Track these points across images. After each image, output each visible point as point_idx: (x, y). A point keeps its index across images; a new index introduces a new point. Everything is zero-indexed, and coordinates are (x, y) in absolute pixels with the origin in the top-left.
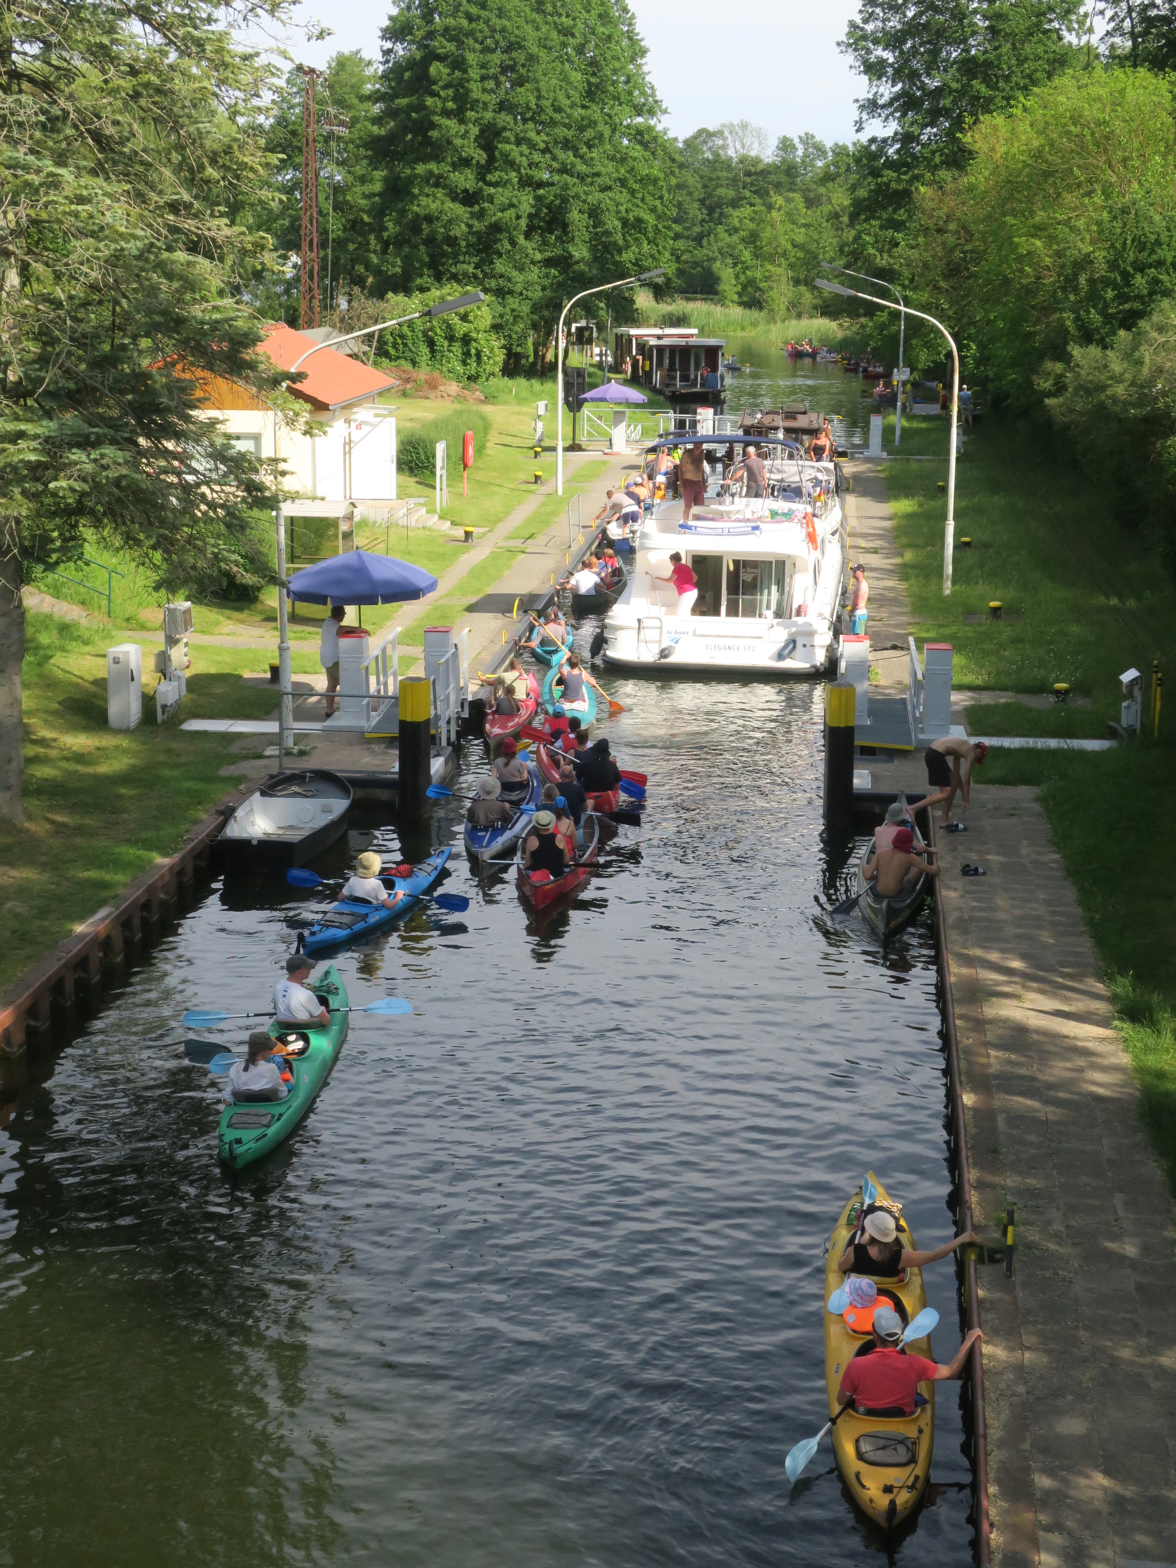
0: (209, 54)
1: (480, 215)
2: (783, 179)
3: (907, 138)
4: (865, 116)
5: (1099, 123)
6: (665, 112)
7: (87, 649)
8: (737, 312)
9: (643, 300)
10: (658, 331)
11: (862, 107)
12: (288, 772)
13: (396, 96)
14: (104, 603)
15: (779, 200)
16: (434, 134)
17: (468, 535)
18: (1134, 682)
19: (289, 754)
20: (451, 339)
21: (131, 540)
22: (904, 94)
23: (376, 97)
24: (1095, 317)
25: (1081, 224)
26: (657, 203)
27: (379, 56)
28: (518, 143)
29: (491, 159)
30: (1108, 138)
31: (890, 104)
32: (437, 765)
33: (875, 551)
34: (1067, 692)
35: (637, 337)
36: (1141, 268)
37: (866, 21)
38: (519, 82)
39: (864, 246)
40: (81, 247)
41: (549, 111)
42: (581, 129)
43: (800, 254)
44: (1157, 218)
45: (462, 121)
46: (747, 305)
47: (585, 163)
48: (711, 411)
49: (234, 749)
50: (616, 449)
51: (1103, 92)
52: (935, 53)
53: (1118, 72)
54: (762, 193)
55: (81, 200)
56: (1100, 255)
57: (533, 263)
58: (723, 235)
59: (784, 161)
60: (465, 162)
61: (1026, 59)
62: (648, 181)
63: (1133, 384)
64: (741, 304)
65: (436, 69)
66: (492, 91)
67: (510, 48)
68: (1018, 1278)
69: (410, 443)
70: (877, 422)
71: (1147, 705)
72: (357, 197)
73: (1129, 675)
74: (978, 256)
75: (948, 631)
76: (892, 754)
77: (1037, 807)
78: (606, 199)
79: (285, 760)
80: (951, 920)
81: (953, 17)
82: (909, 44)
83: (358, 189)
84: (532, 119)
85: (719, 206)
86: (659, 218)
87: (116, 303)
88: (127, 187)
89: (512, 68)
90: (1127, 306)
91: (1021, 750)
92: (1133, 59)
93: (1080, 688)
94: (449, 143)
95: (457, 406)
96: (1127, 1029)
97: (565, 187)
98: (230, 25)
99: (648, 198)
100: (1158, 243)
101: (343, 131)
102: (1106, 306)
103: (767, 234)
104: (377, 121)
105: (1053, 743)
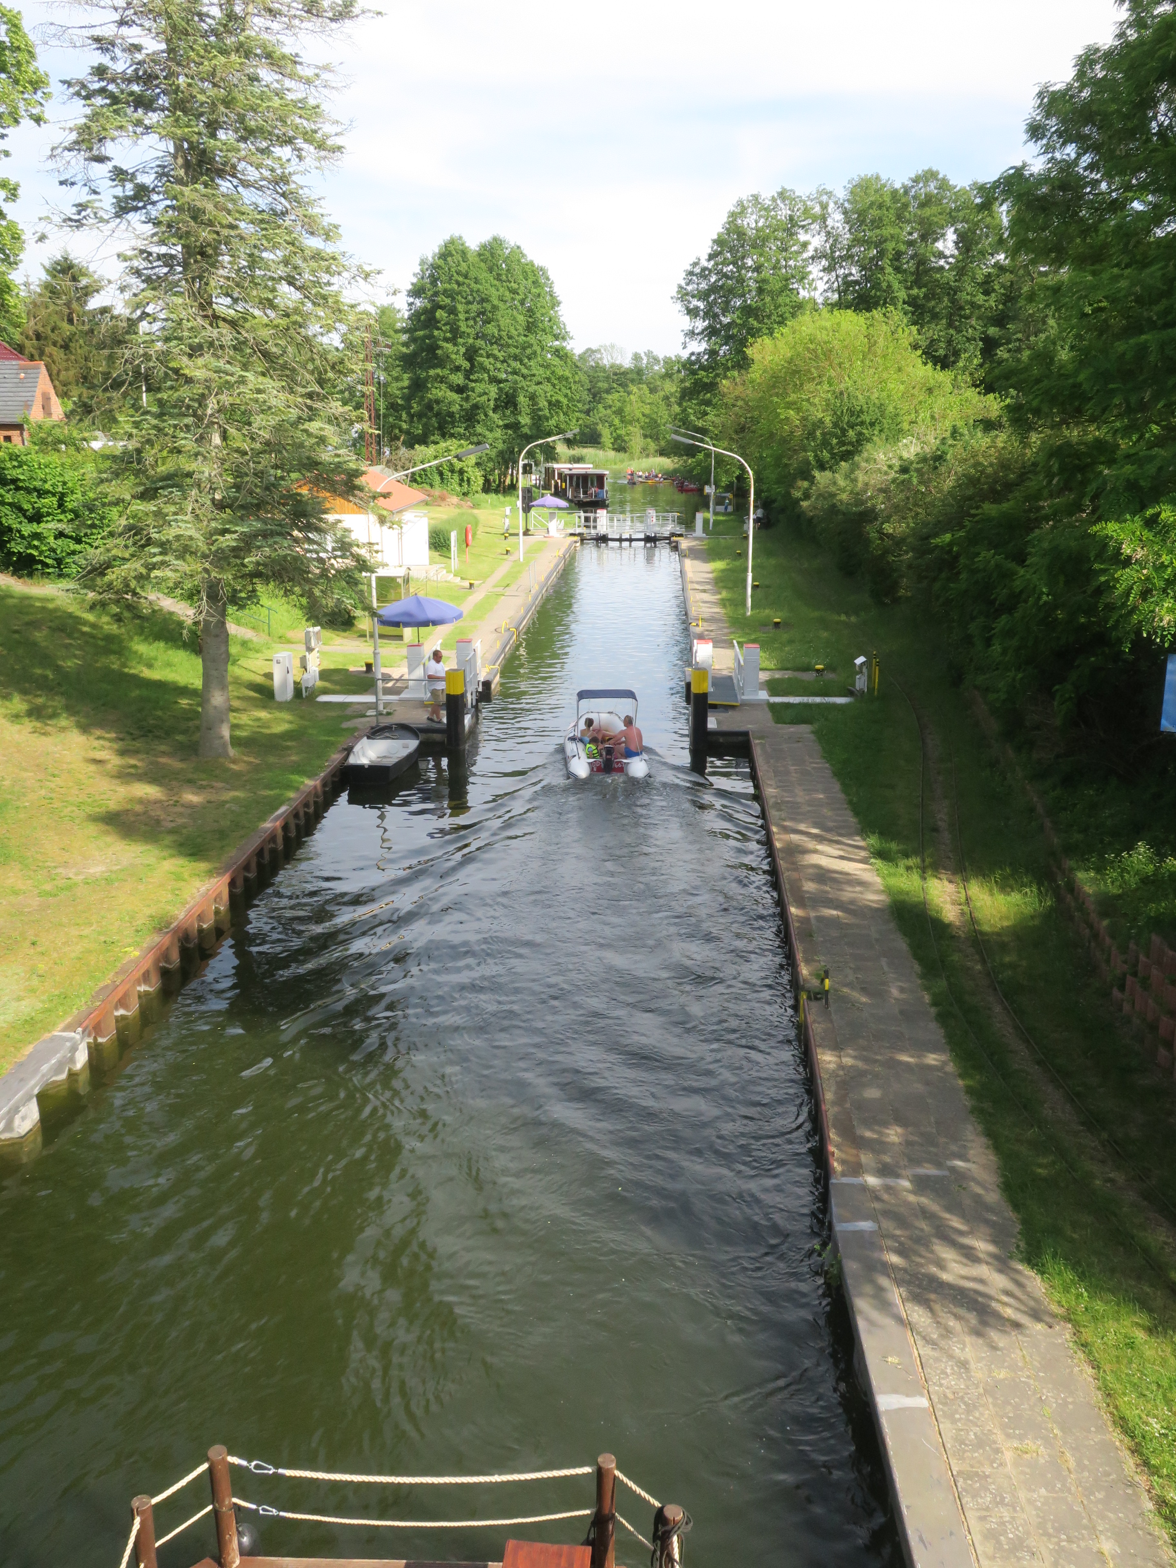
0: (330, 304)
1: (467, 399)
2: (635, 376)
3: (712, 353)
4: (687, 340)
5: (825, 343)
6: (572, 338)
7: (258, 655)
8: (612, 454)
9: (561, 449)
10: (570, 466)
11: (686, 335)
12: (382, 725)
13: (416, 330)
14: (266, 628)
15: (635, 389)
16: (439, 352)
17: (471, 585)
18: (863, 664)
19: (381, 714)
20: (452, 471)
21: (287, 593)
22: (710, 326)
23: (404, 331)
24: (826, 454)
25: (817, 401)
26: (568, 391)
27: (406, 307)
28: (488, 357)
29: (473, 366)
30: (830, 351)
31: (702, 332)
32: (467, 720)
33: (704, 591)
34: (823, 670)
35: (559, 469)
36: (852, 426)
37: (688, 284)
38: (488, 321)
39: (688, 415)
40: (258, 420)
41: (506, 338)
42: (524, 349)
43: (647, 420)
44: (860, 397)
45: (455, 345)
46: (618, 450)
47: (526, 368)
48: (605, 511)
49: (349, 711)
50: (551, 534)
51: (828, 324)
52: (727, 302)
53: (836, 312)
54: (623, 385)
55: (259, 391)
56: (828, 420)
57: (498, 426)
58: (602, 409)
59: (636, 366)
60: (458, 369)
61: (780, 306)
62: (560, 378)
63: (851, 492)
64: (614, 449)
65: (440, 314)
66: (472, 326)
67: (483, 301)
68: (832, 1009)
69: (435, 532)
70: (700, 517)
71: (870, 677)
72: (394, 389)
73: (860, 660)
74: (755, 421)
75: (753, 637)
76: (727, 708)
77: (812, 737)
78: (539, 389)
79: (380, 717)
81: (738, 282)
82: (712, 298)
83: (395, 385)
84: (496, 343)
85: (599, 393)
86: (569, 400)
87: (280, 452)
88: (284, 384)
89: (483, 313)
90: (844, 448)
91: (799, 704)
92: (840, 305)
93: (830, 668)
94: (448, 357)
95: (457, 511)
96: (878, 863)
97: (516, 382)
98: (341, 287)
99: (563, 389)
100: (861, 411)
101: (387, 351)
102: (832, 448)
103: (627, 409)
104: (405, 344)
105: (818, 700)
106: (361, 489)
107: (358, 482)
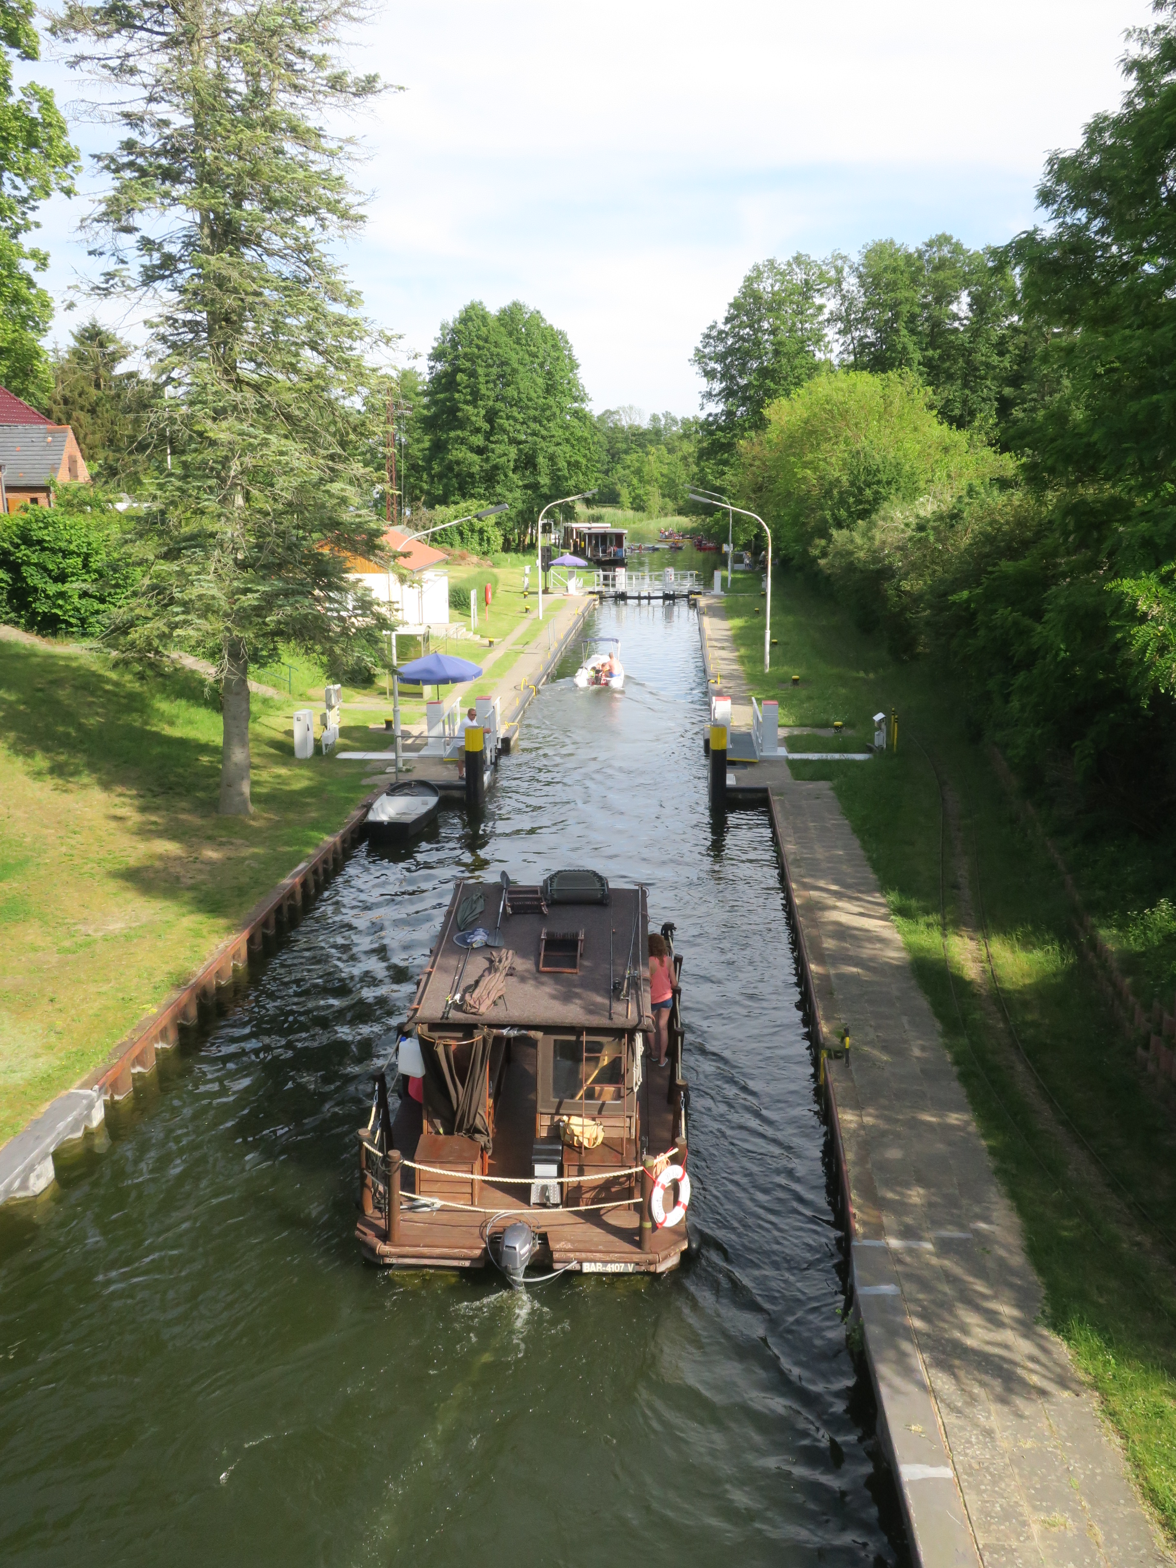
0: (352, 368)
1: (487, 460)
2: (653, 437)
3: (730, 414)
4: (705, 401)
5: (841, 403)
6: (590, 400)
7: (279, 713)
8: (630, 513)
9: (580, 508)
10: (588, 525)
11: (703, 396)
12: (401, 782)
13: (437, 393)
14: (287, 685)
15: (653, 450)
16: (459, 414)
17: (491, 643)
18: (881, 721)
19: (400, 771)
20: (472, 531)
21: (308, 651)
22: (727, 388)
23: (425, 393)
24: (843, 513)
25: (833, 460)
26: (587, 452)
27: (427, 371)
28: (508, 419)
29: (492, 428)
30: (847, 411)
31: (719, 394)
32: (486, 777)
33: (723, 648)
34: (842, 727)
35: (578, 528)
36: (869, 485)
37: (705, 347)
38: (508, 384)
39: (706, 475)
40: (281, 482)
41: (525, 400)
42: (543, 410)
43: (665, 480)
44: (877, 456)
45: (475, 407)
46: (636, 509)
47: (546, 429)
48: (624, 570)
49: (368, 768)
50: (570, 592)
51: (844, 386)
52: (744, 365)
53: (852, 374)
54: (642, 446)
55: (282, 453)
56: (844, 478)
57: (518, 487)
58: (620, 470)
59: (654, 427)
60: (478, 430)
61: (796, 367)
62: (581, 439)
63: (869, 550)
64: (632, 509)
65: (460, 377)
66: (492, 389)
67: (503, 364)
68: (852, 1067)
69: (455, 591)
70: (718, 575)
71: (888, 734)
72: (415, 450)
73: (879, 716)
74: (772, 480)
75: (771, 694)
76: (745, 764)
77: (831, 793)
78: (558, 450)
79: (400, 774)
80: (790, 860)
81: (754, 344)
82: (729, 360)
83: (415, 446)
84: (515, 405)
85: (618, 453)
86: (588, 460)
87: (302, 513)
88: (306, 446)
89: (503, 376)
90: (861, 507)
91: (818, 761)
92: (856, 366)
93: (849, 724)
94: (468, 419)
95: (477, 570)
96: (899, 920)
97: (535, 444)
98: (363, 351)
99: (582, 449)
100: (878, 470)
101: (408, 413)
102: (849, 507)
103: (646, 469)
104: (426, 407)
105: (837, 756)
106: (381, 549)
107: (378, 541)
